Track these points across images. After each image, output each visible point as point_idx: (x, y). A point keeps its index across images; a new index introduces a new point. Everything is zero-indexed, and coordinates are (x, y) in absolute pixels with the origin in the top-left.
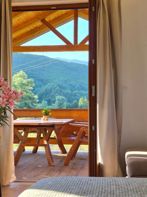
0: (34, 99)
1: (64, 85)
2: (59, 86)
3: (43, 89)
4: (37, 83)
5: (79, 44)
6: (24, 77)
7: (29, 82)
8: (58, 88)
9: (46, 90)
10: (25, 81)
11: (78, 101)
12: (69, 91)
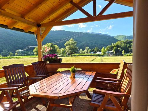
0: (77, 49)
1: (89, 43)
2: (87, 43)
3: (80, 45)
4: (78, 43)
5: (98, 15)
6: (73, 41)
7: (75, 43)
8: (86, 44)
9: (82, 45)
10: (73, 42)
11: (94, 49)
12: (91, 45)
